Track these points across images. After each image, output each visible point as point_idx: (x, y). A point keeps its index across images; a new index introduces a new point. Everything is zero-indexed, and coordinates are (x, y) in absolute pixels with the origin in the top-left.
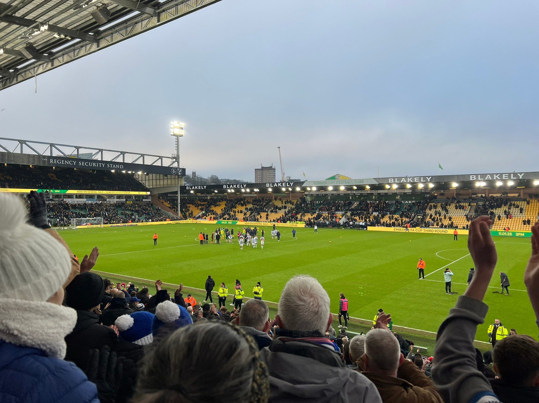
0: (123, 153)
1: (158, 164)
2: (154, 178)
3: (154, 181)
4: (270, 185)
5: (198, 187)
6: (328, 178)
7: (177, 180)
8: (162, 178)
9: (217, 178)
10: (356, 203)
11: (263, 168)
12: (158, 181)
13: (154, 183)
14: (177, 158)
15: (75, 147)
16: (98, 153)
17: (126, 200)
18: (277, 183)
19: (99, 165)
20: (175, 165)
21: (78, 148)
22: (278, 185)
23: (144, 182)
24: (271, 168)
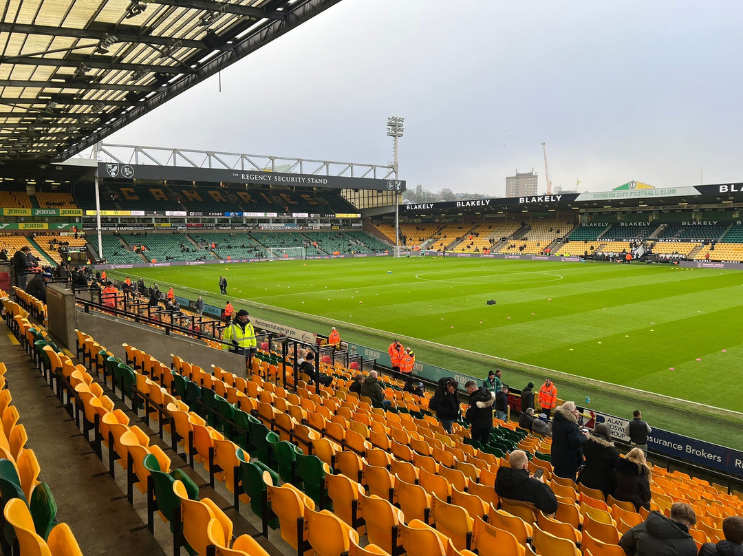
0: (326, 163)
1: (370, 176)
2: (366, 195)
3: (366, 200)
4: (525, 200)
5: (422, 207)
6: (617, 186)
7: (394, 197)
8: (375, 194)
9: (451, 193)
10: (662, 225)
11: (518, 176)
12: (371, 199)
13: (366, 202)
14: (394, 168)
15: (270, 158)
16: (296, 164)
17: (332, 225)
18: (536, 197)
19: (298, 180)
20: (392, 177)
21: (272, 159)
22: (537, 200)
23: (353, 201)
24: (530, 175)
